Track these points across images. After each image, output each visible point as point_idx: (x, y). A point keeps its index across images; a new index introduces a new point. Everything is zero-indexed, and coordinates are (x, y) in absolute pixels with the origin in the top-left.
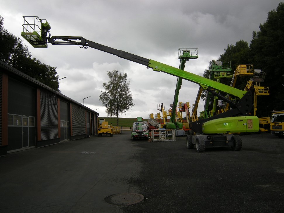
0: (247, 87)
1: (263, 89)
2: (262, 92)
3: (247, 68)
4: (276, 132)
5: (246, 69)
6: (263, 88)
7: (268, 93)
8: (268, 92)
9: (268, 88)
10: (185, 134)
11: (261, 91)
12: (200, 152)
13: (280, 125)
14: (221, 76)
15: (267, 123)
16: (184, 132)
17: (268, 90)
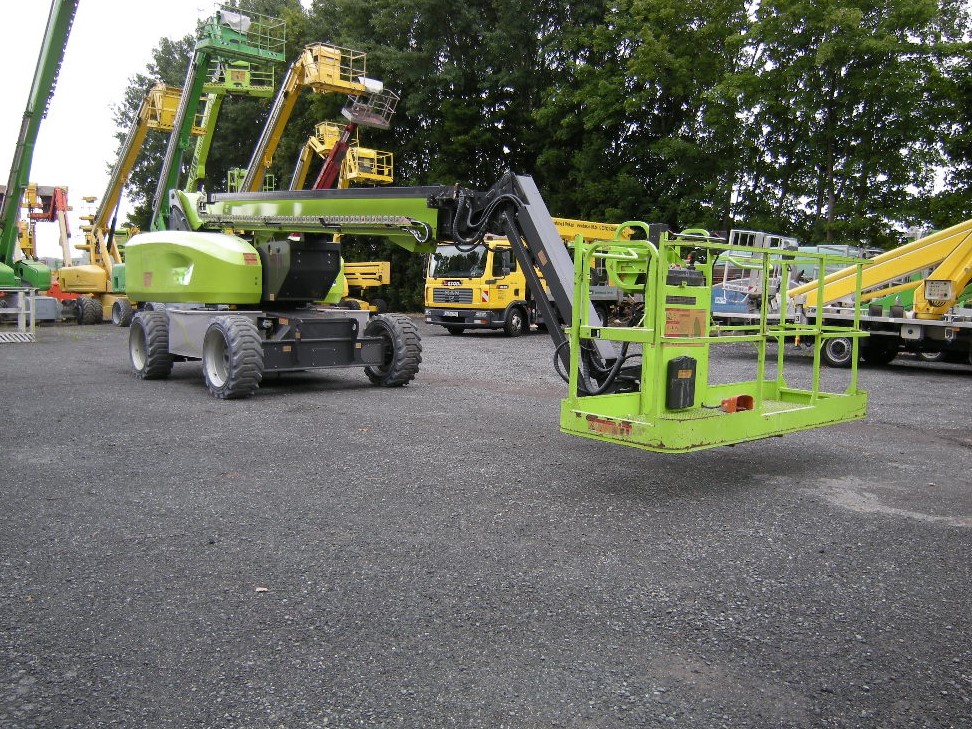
0: (310, 147)
1: (372, 160)
2: (368, 170)
3: (344, 61)
4: (447, 313)
5: (338, 64)
6: (371, 153)
7: (389, 175)
8: (386, 172)
9: (388, 159)
10: (63, 313)
11: (367, 163)
12: (232, 397)
13: (464, 286)
14: (229, 85)
15: (377, 284)
16: (61, 307)
17: (388, 163)
